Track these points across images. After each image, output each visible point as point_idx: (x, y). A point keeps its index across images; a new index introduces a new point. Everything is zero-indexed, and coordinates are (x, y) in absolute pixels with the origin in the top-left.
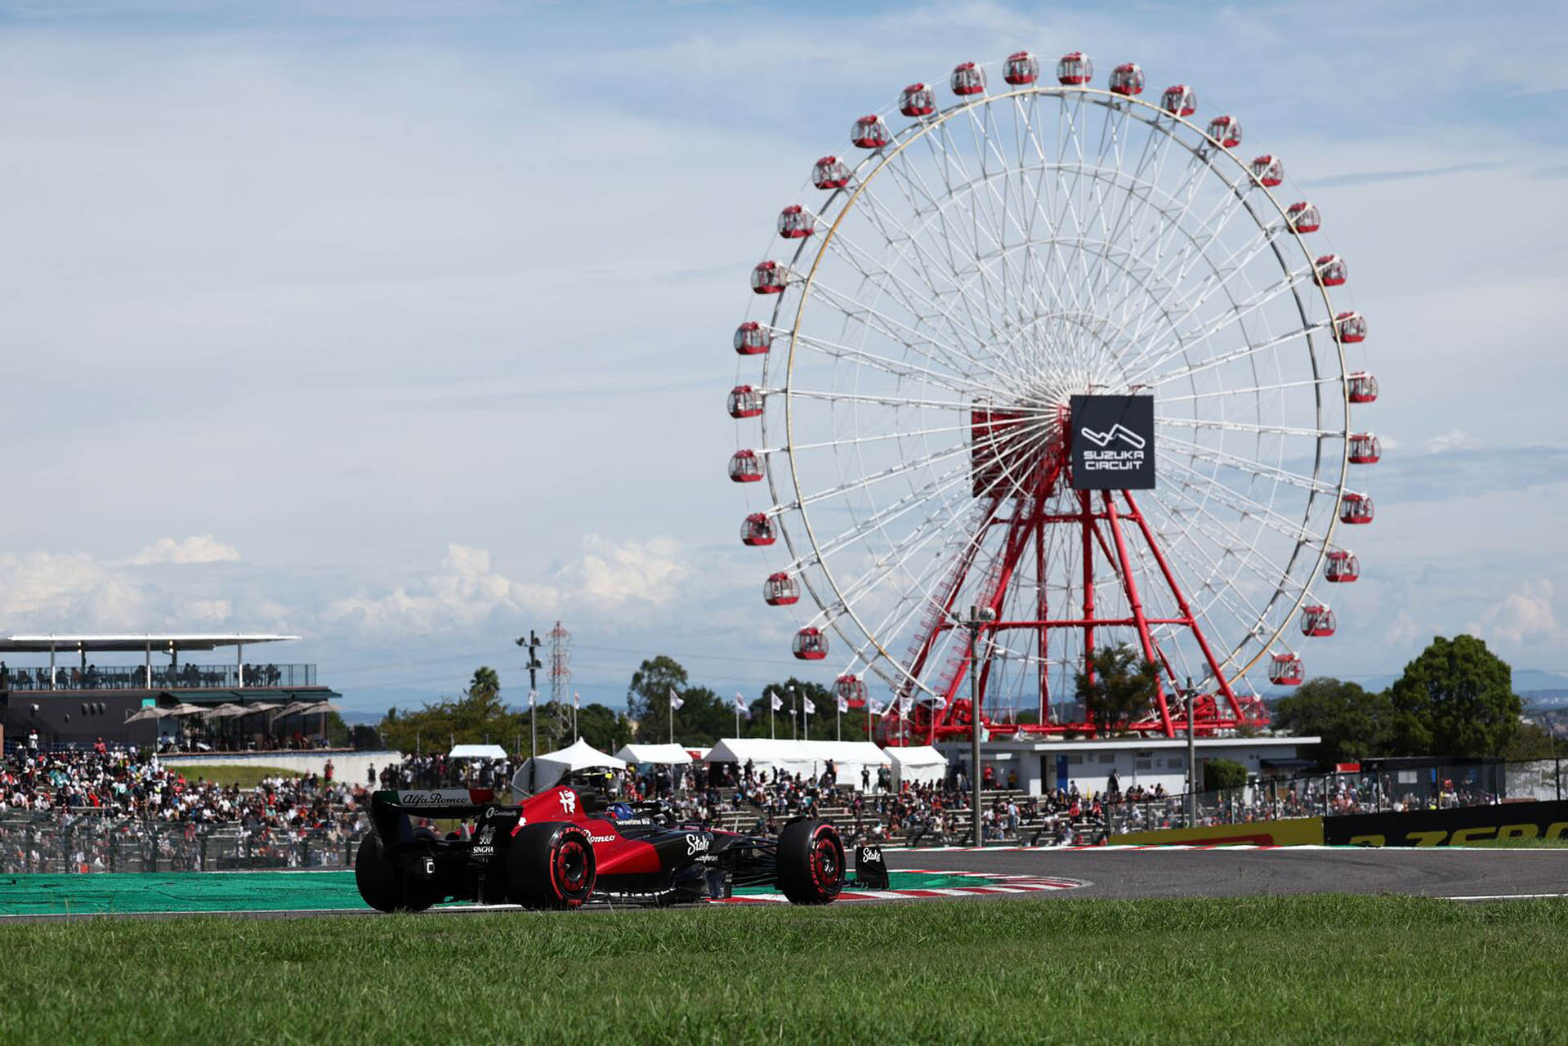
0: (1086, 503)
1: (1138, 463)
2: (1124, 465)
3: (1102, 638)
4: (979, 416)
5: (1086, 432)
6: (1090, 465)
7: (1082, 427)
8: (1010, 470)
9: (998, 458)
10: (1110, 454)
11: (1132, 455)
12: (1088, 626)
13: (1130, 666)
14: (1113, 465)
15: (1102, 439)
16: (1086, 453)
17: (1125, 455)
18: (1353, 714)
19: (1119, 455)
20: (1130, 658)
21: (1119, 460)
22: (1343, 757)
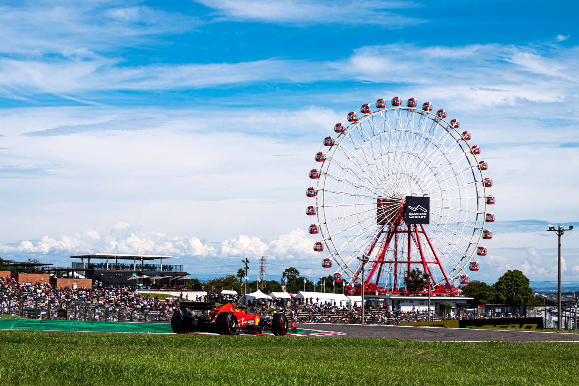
0: (409, 227)
1: (424, 217)
2: (421, 217)
3: (413, 267)
4: (379, 201)
5: (410, 207)
6: (411, 217)
8: (387, 216)
9: (384, 213)
10: (417, 214)
11: (423, 214)
12: (409, 263)
13: (420, 275)
14: (417, 217)
15: (414, 209)
16: (409, 213)
17: (421, 214)
18: (483, 291)
19: (419, 214)
20: (420, 273)
21: (419, 216)
22: (481, 304)
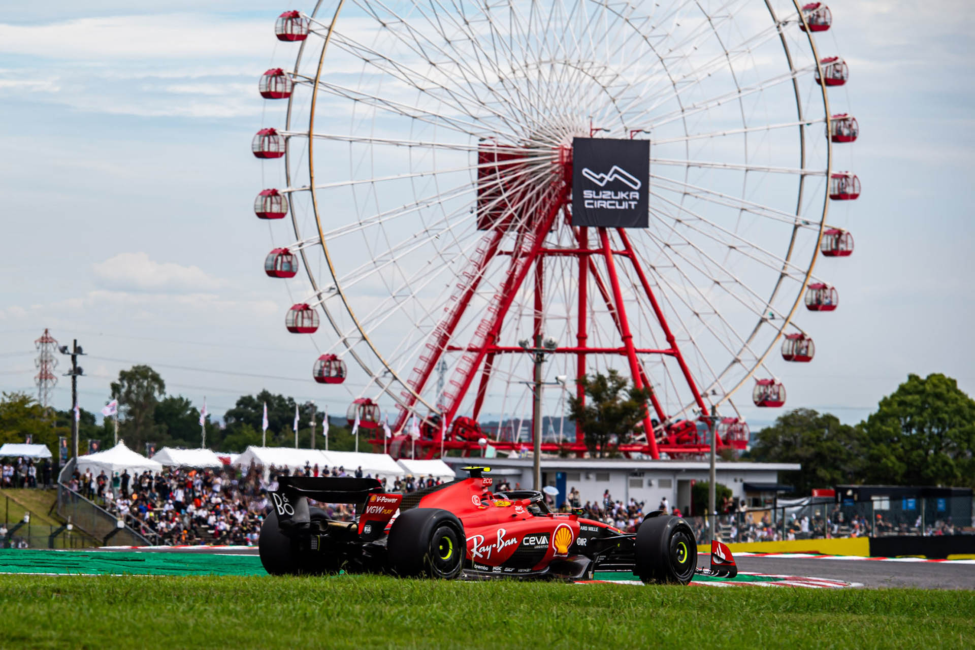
0: (582, 238)
1: (633, 203)
2: (620, 204)
3: (596, 366)
5: (586, 172)
6: (589, 204)
7: (582, 169)
8: (514, 208)
9: (505, 195)
10: (608, 194)
11: (628, 196)
12: (581, 352)
13: (621, 392)
14: (611, 205)
15: (602, 180)
16: (585, 192)
17: (622, 195)
18: (829, 444)
19: (616, 195)
20: (622, 384)
21: (615, 200)
22: (820, 483)
